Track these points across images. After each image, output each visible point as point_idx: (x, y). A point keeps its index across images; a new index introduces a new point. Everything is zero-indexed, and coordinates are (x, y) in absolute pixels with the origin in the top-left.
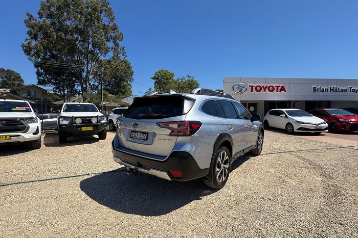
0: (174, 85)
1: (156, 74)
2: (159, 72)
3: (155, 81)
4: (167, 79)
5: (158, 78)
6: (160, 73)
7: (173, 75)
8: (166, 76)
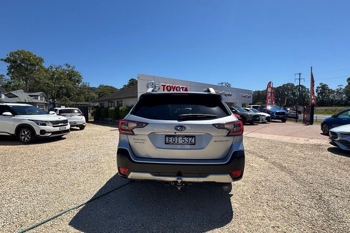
0: (45, 74)
1: (12, 54)
2: (16, 53)
3: (9, 64)
4: (32, 65)
5: (15, 62)
6: (18, 55)
7: (41, 60)
8: (29, 61)
